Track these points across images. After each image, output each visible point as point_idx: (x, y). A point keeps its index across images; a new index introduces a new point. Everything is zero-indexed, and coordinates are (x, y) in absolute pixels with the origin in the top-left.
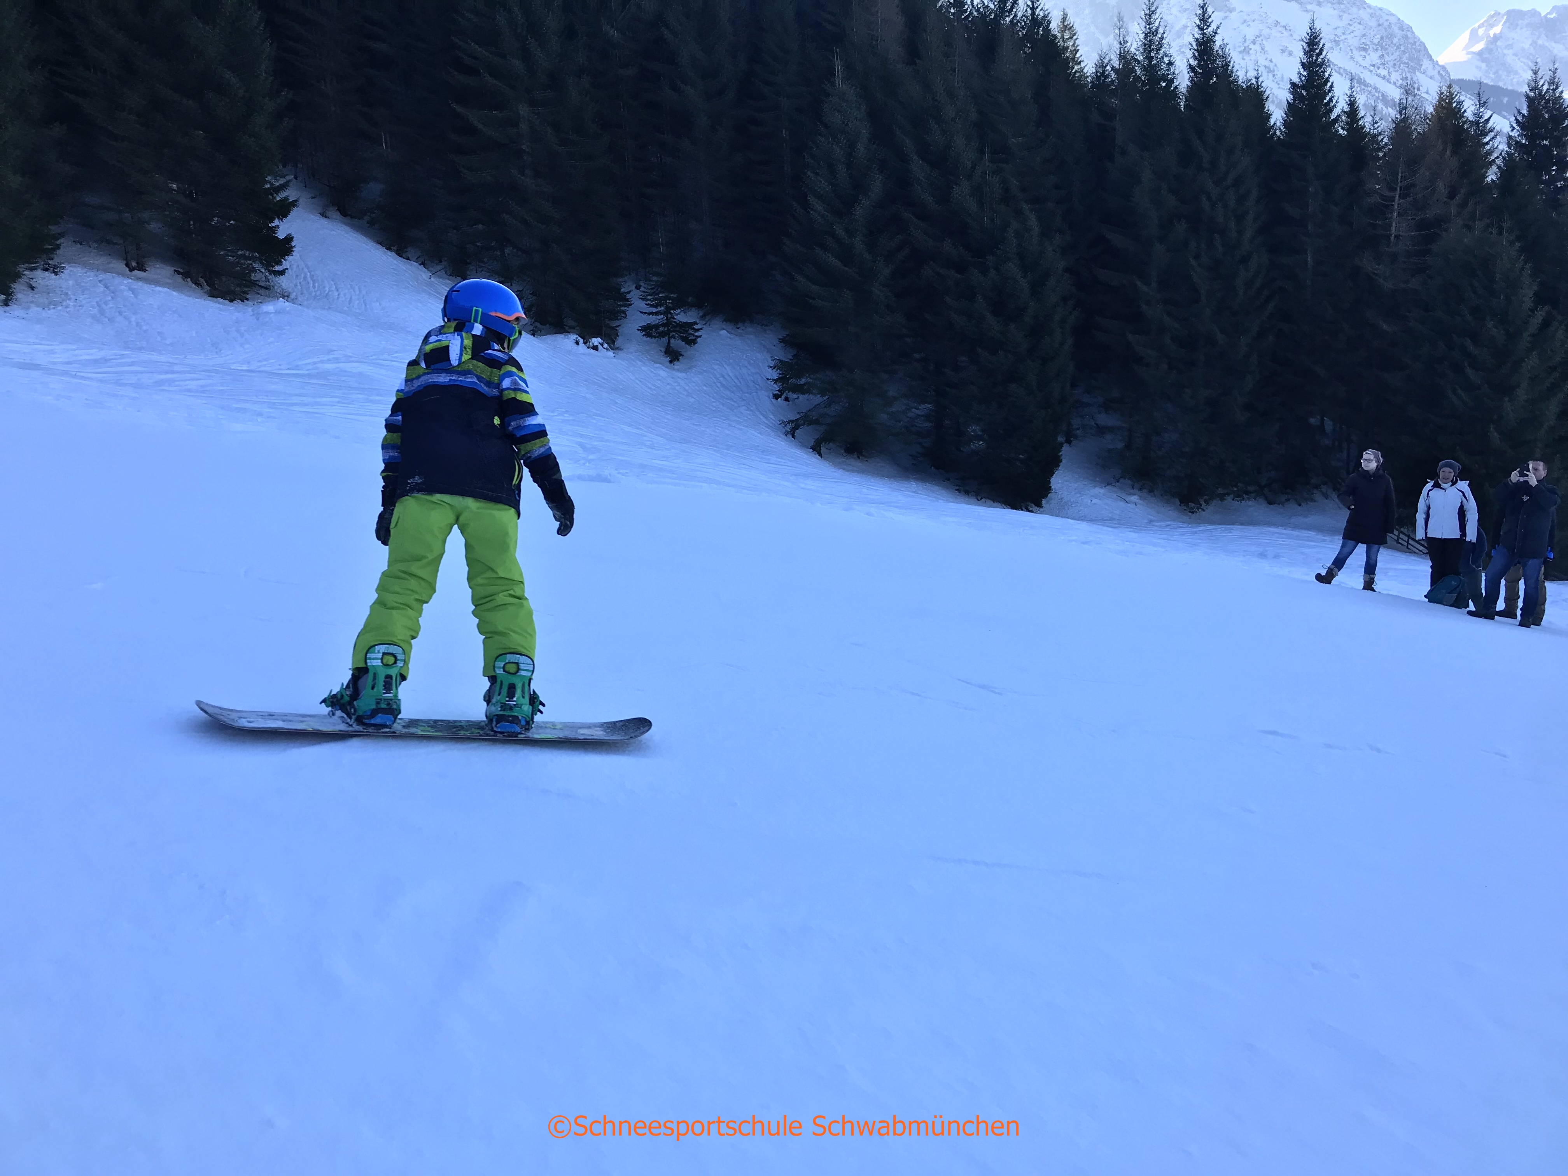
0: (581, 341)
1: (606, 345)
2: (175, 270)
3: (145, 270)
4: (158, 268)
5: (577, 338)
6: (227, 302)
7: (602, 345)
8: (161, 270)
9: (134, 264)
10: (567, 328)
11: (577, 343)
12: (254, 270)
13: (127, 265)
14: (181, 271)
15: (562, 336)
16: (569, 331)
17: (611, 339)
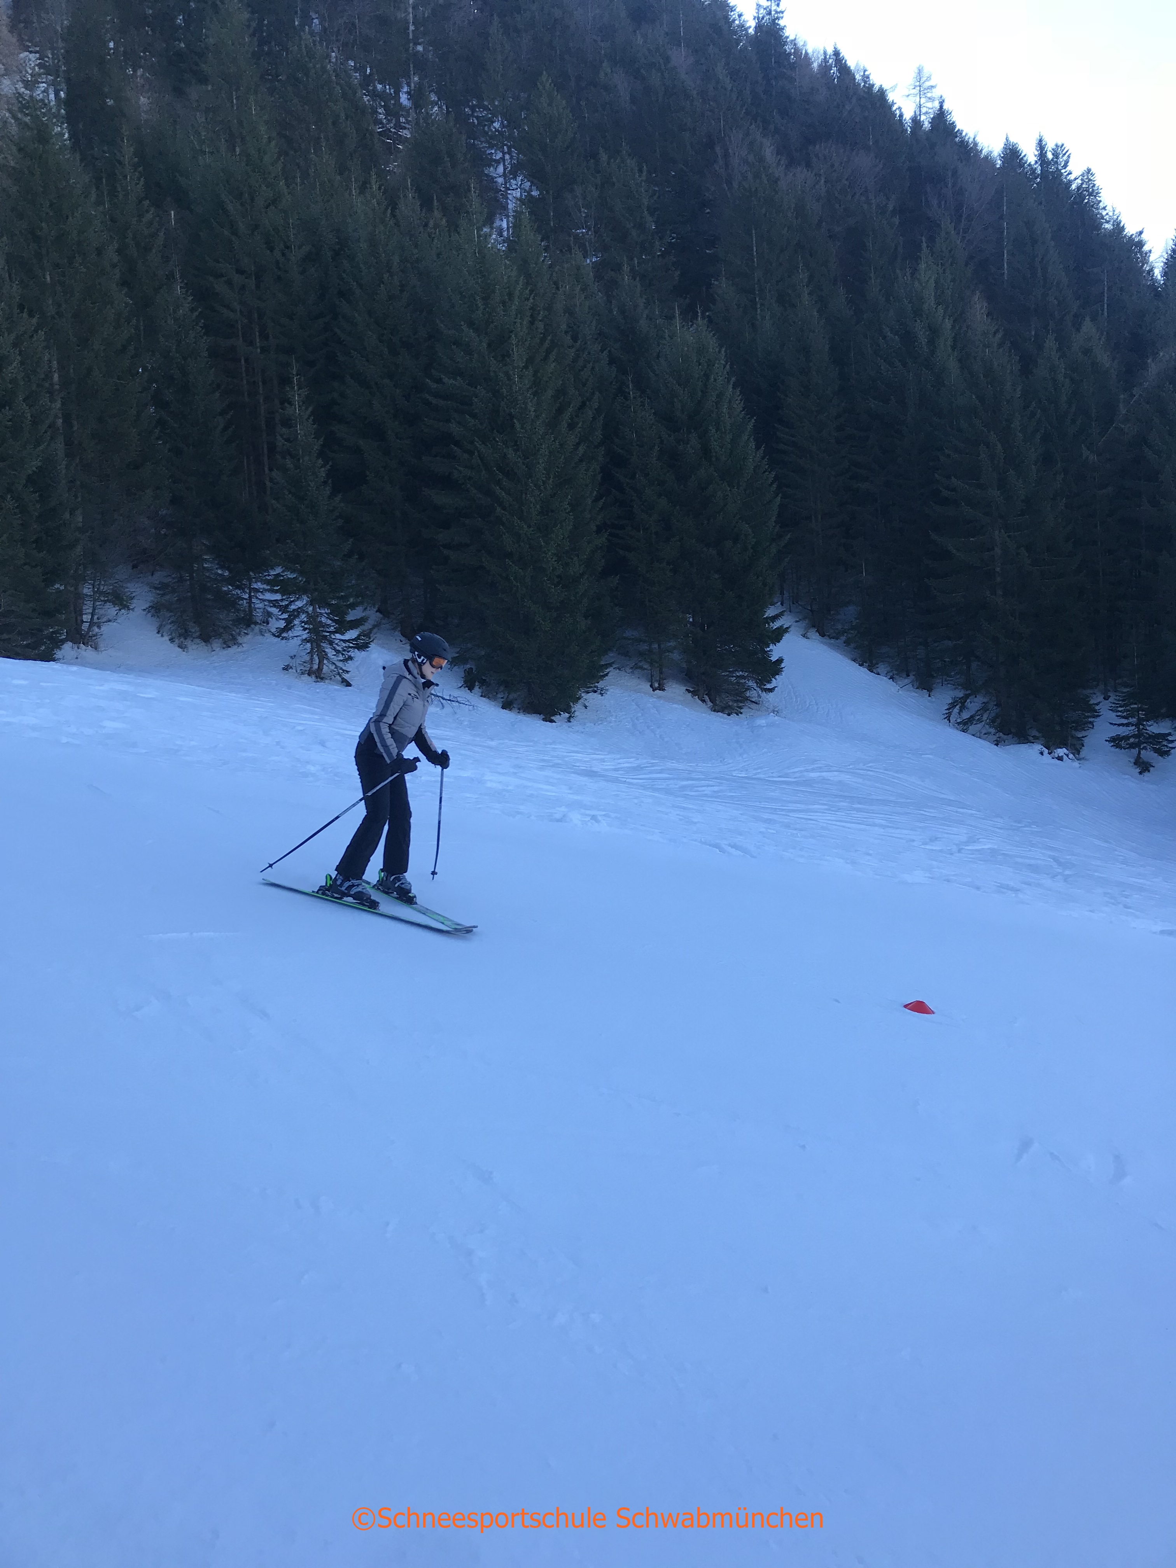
0: (1046, 751)
1: (1071, 756)
2: (687, 690)
3: (664, 690)
4: (674, 688)
5: (1042, 749)
6: (725, 716)
7: (1067, 756)
8: (676, 690)
9: (656, 685)
10: (1031, 738)
11: (1042, 753)
12: (749, 688)
13: (651, 686)
14: (692, 690)
15: (1026, 746)
16: (1034, 741)
17: (1076, 749)
